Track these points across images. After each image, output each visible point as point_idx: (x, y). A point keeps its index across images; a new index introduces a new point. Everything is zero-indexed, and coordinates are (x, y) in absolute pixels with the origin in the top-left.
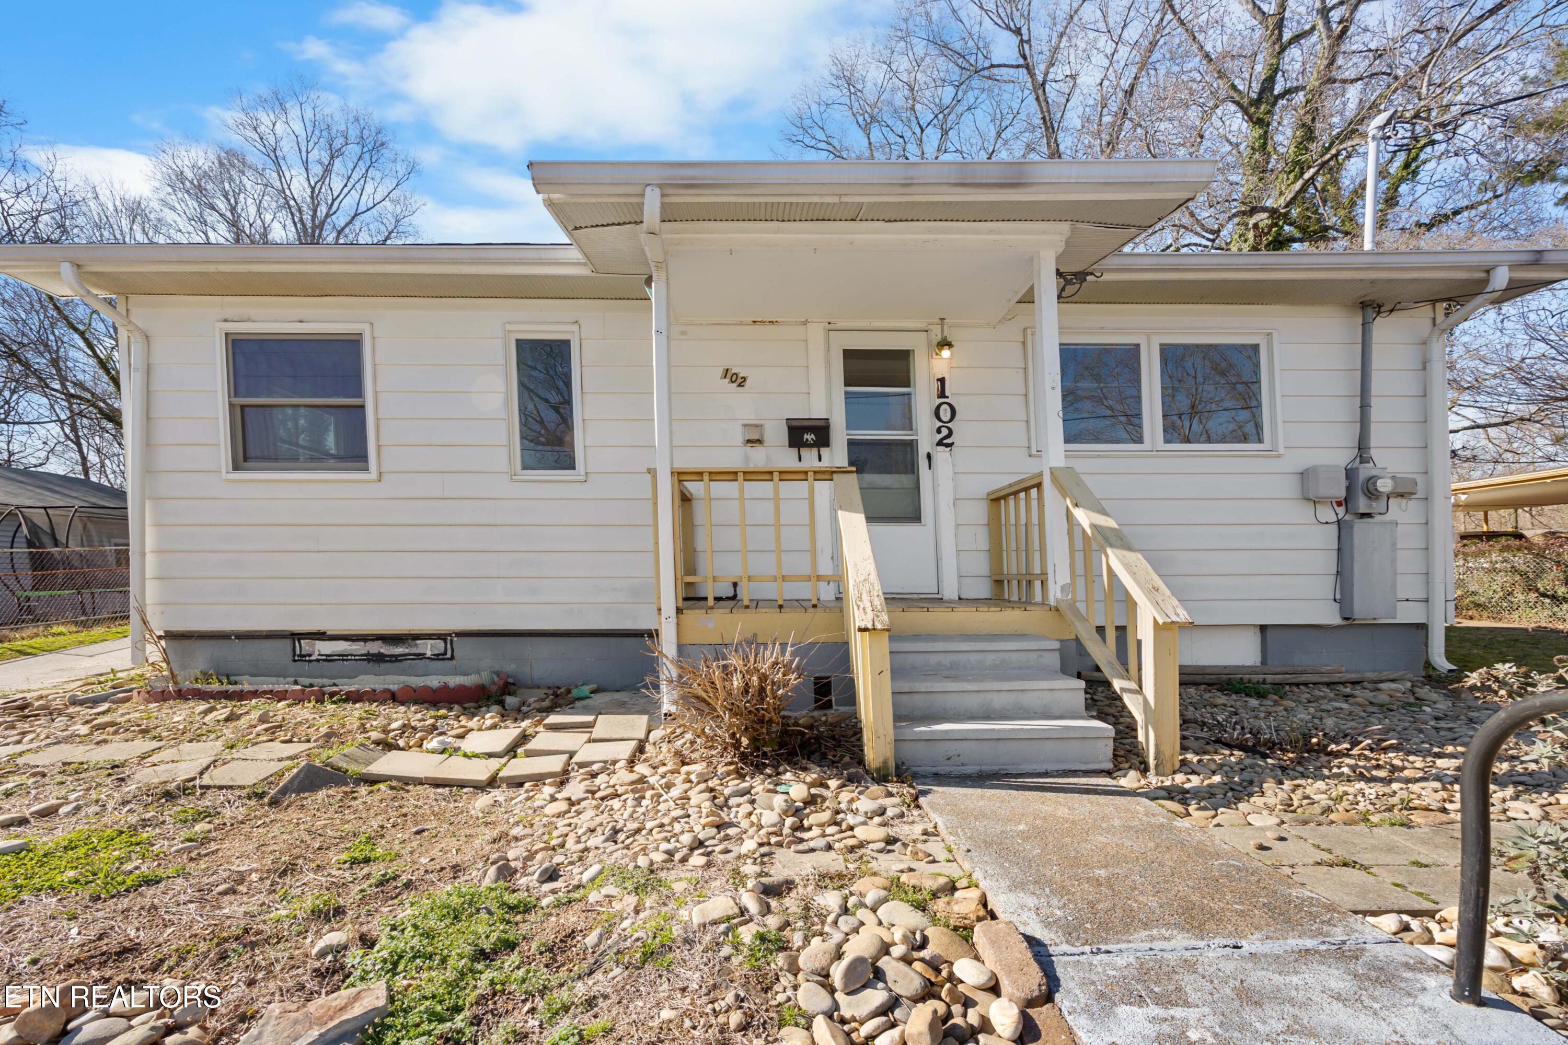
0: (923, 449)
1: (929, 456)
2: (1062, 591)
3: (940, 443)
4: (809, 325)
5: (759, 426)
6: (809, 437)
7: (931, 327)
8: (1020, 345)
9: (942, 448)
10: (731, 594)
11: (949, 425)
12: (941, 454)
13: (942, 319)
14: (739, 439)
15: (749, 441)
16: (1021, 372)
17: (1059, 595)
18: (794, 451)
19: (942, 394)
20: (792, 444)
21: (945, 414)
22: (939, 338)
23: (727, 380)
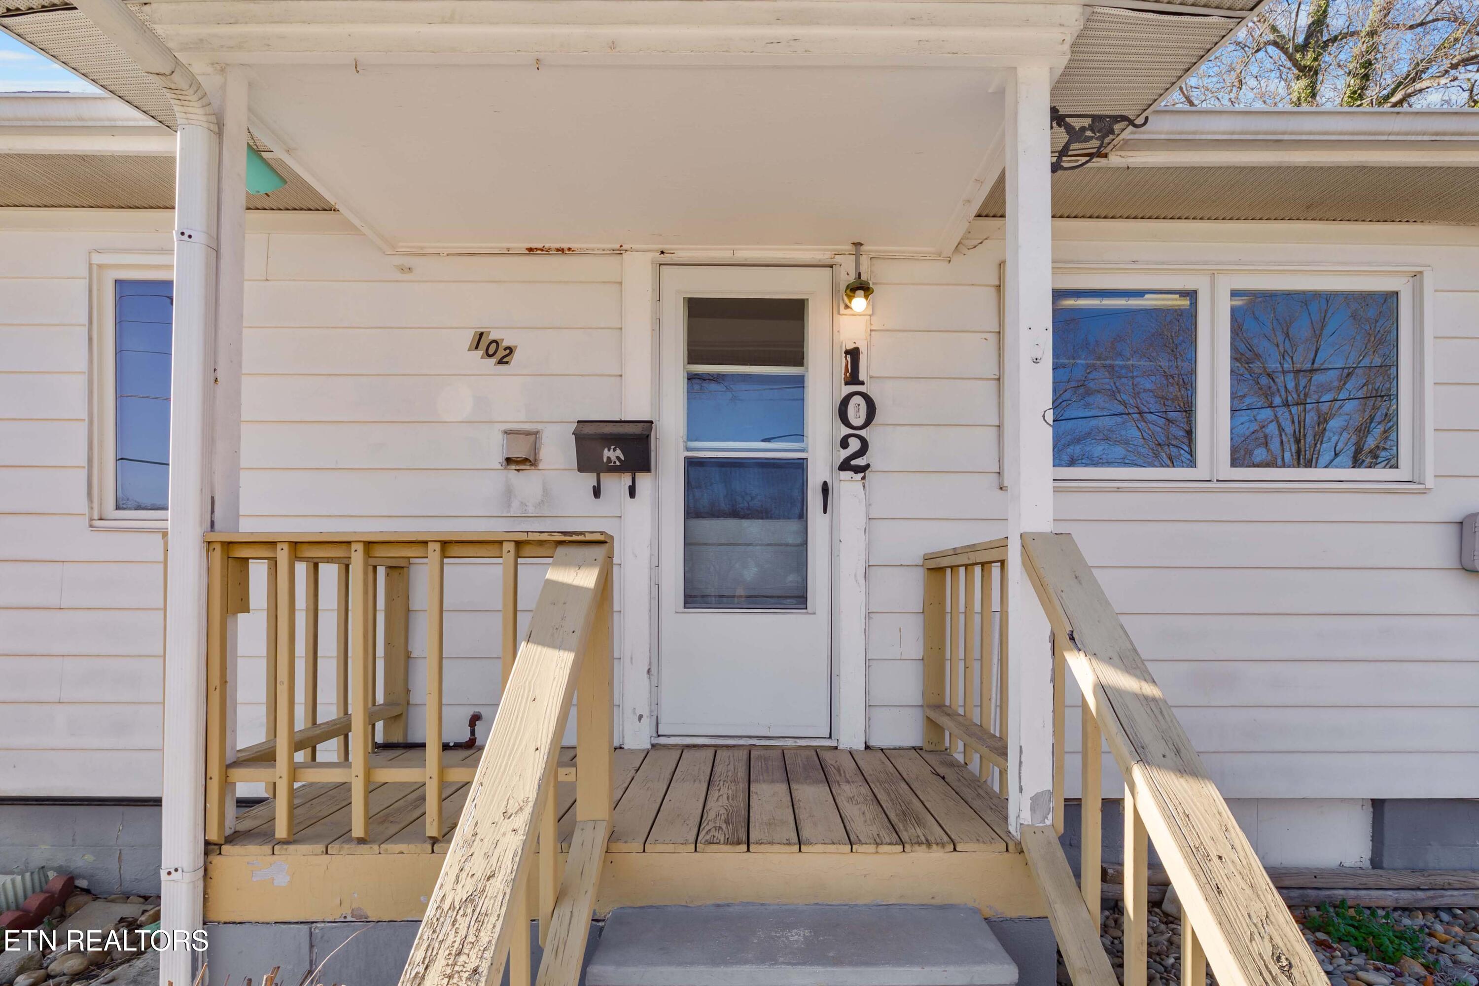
0: (817, 474)
1: (825, 489)
2: (1033, 809)
3: (845, 466)
4: (625, 256)
5: (535, 434)
6: (613, 454)
7: (838, 259)
8: (992, 292)
9: (847, 475)
10: (465, 737)
11: (862, 433)
12: (847, 484)
13: (858, 245)
14: (496, 460)
15: (509, 461)
16: (993, 338)
17: (1026, 817)
18: (590, 479)
19: (853, 378)
20: (583, 467)
21: (857, 412)
22: (852, 278)
23: (480, 353)
